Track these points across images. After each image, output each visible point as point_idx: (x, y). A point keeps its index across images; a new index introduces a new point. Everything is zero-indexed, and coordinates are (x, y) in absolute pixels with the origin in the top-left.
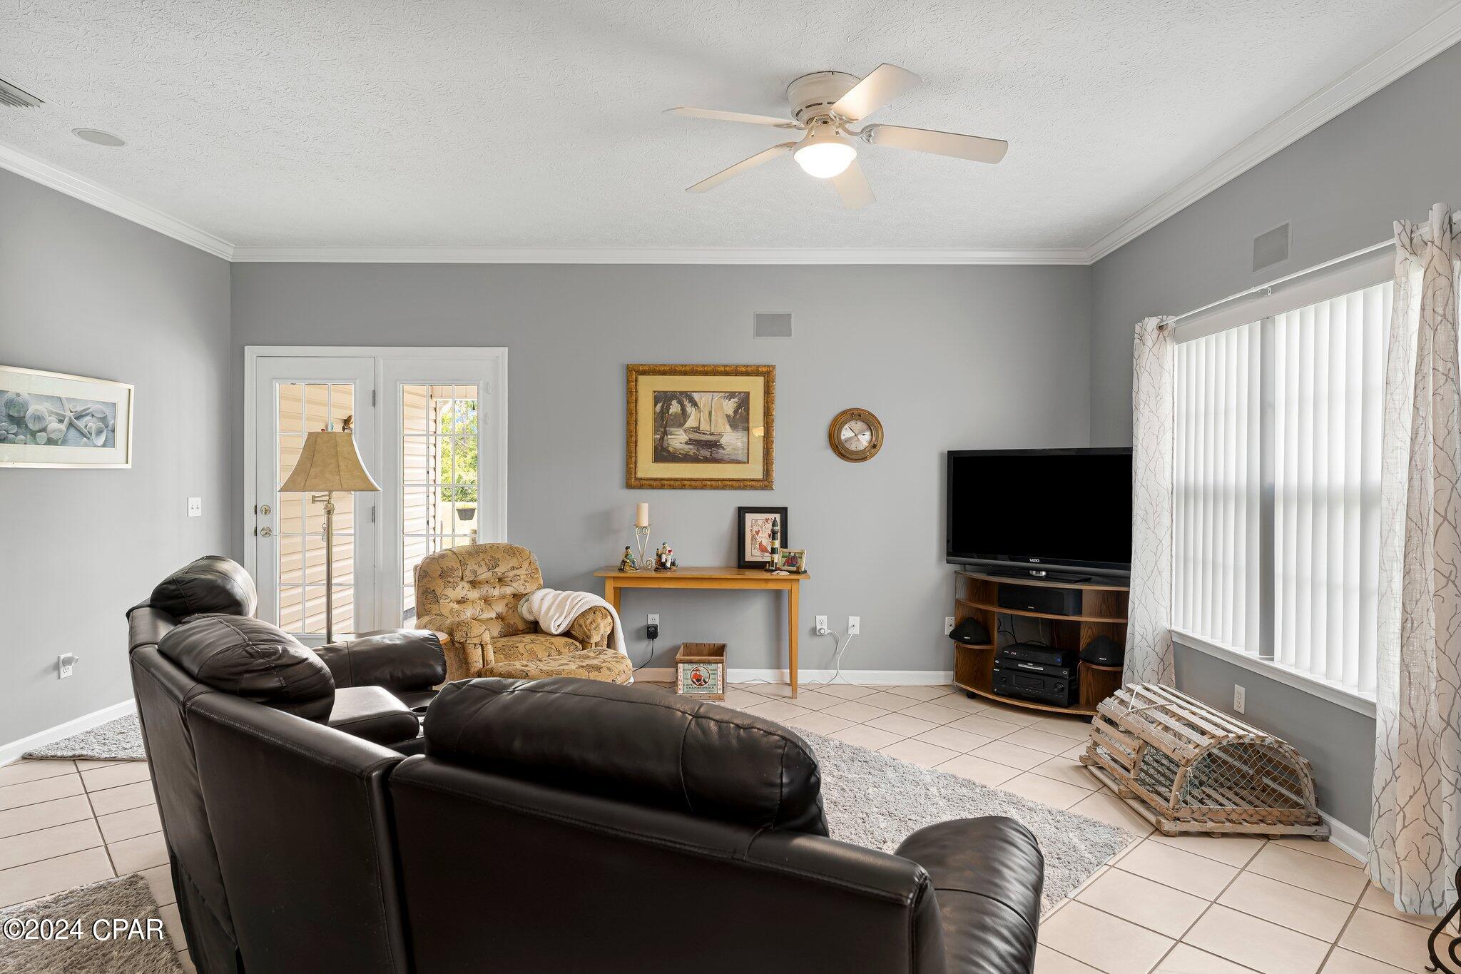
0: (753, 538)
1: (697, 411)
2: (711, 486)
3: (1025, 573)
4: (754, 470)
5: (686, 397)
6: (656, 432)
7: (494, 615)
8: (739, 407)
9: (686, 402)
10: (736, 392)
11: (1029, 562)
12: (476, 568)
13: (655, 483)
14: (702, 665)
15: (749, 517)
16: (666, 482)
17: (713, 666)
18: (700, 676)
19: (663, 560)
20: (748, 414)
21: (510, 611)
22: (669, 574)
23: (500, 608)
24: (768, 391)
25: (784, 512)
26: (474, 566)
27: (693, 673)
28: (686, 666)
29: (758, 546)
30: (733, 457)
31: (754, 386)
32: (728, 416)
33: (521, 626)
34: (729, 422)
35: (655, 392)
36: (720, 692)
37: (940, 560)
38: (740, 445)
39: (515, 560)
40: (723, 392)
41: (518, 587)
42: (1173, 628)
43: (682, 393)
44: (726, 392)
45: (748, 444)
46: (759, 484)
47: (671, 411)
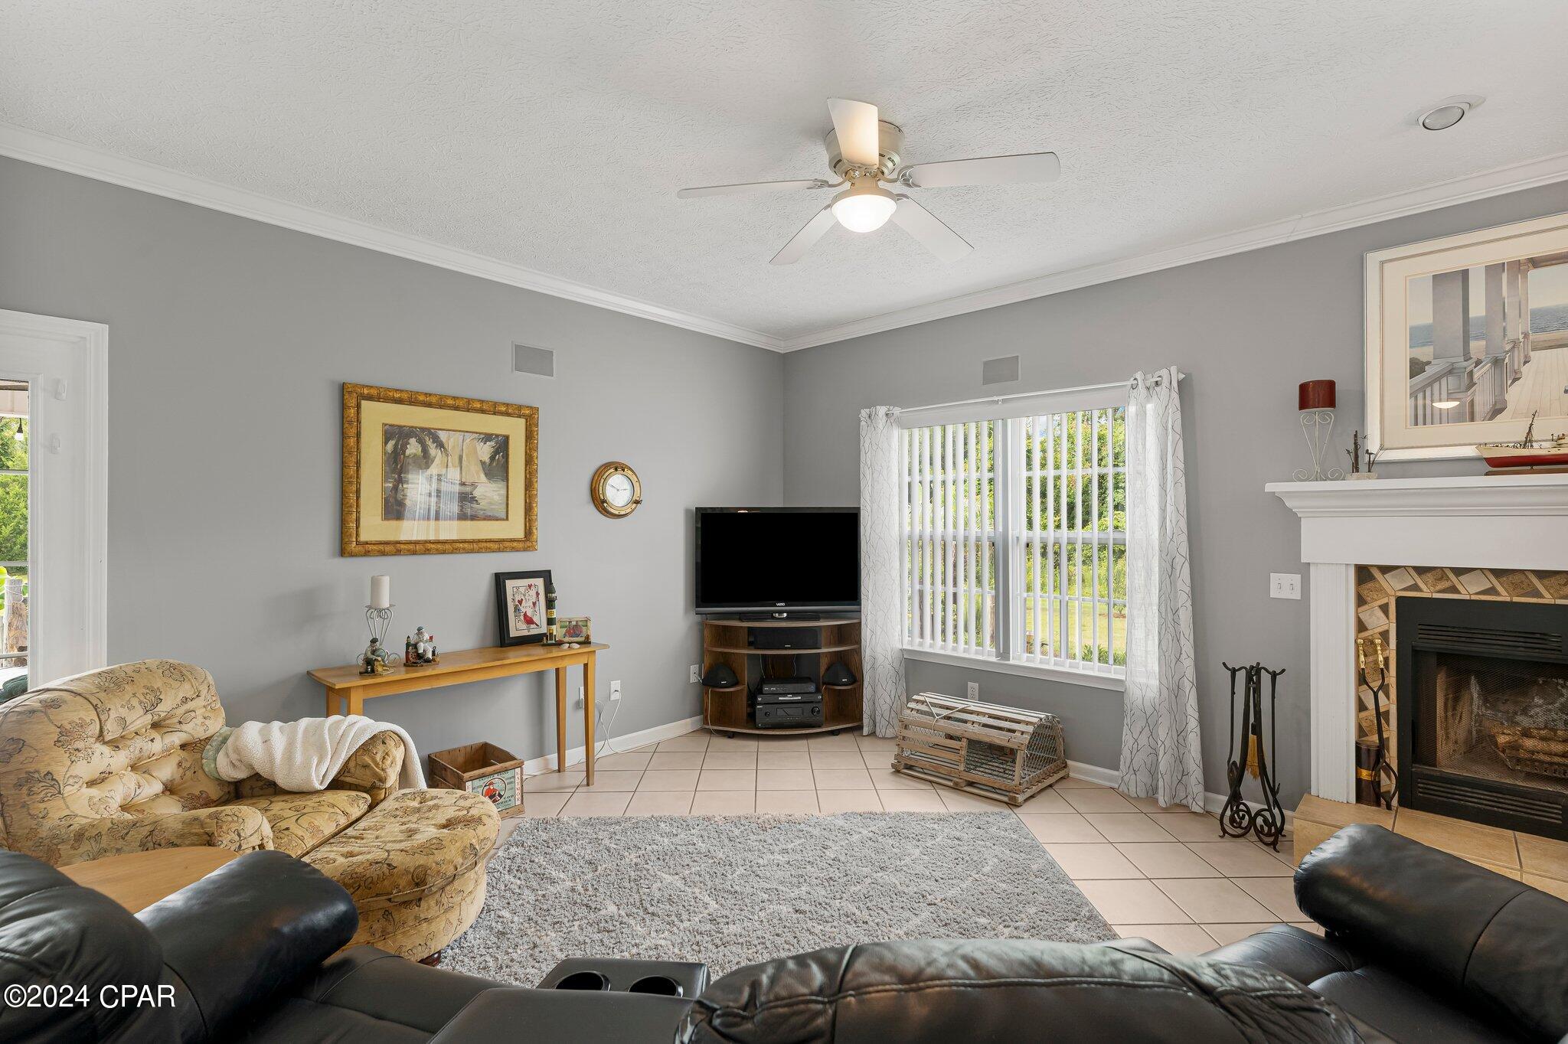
0: (517, 609)
1: (444, 455)
2: (464, 549)
3: (770, 616)
4: (514, 529)
5: (428, 435)
6: (385, 479)
7: (158, 787)
8: (496, 452)
9: (429, 442)
10: (492, 434)
11: (777, 606)
12: (124, 712)
13: (388, 548)
14: (496, 776)
15: (510, 584)
16: (402, 546)
17: (510, 774)
18: (494, 790)
19: (421, 651)
20: (507, 462)
21: (189, 774)
22: (429, 671)
23: (167, 771)
24: (530, 436)
25: (548, 574)
26: (120, 710)
27: (485, 790)
28: (477, 783)
29: (522, 618)
30: (489, 513)
31: (514, 429)
32: (483, 463)
33: (214, 792)
34: (484, 469)
35: (386, 425)
36: (518, 803)
37: (686, 611)
38: (496, 498)
39: (187, 686)
40: (477, 433)
41: (195, 729)
42: (904, 647)
43: (423, 429)
44: (480, 433)
45: (507, 497)
46: (521, 545)
47: (408, 452)
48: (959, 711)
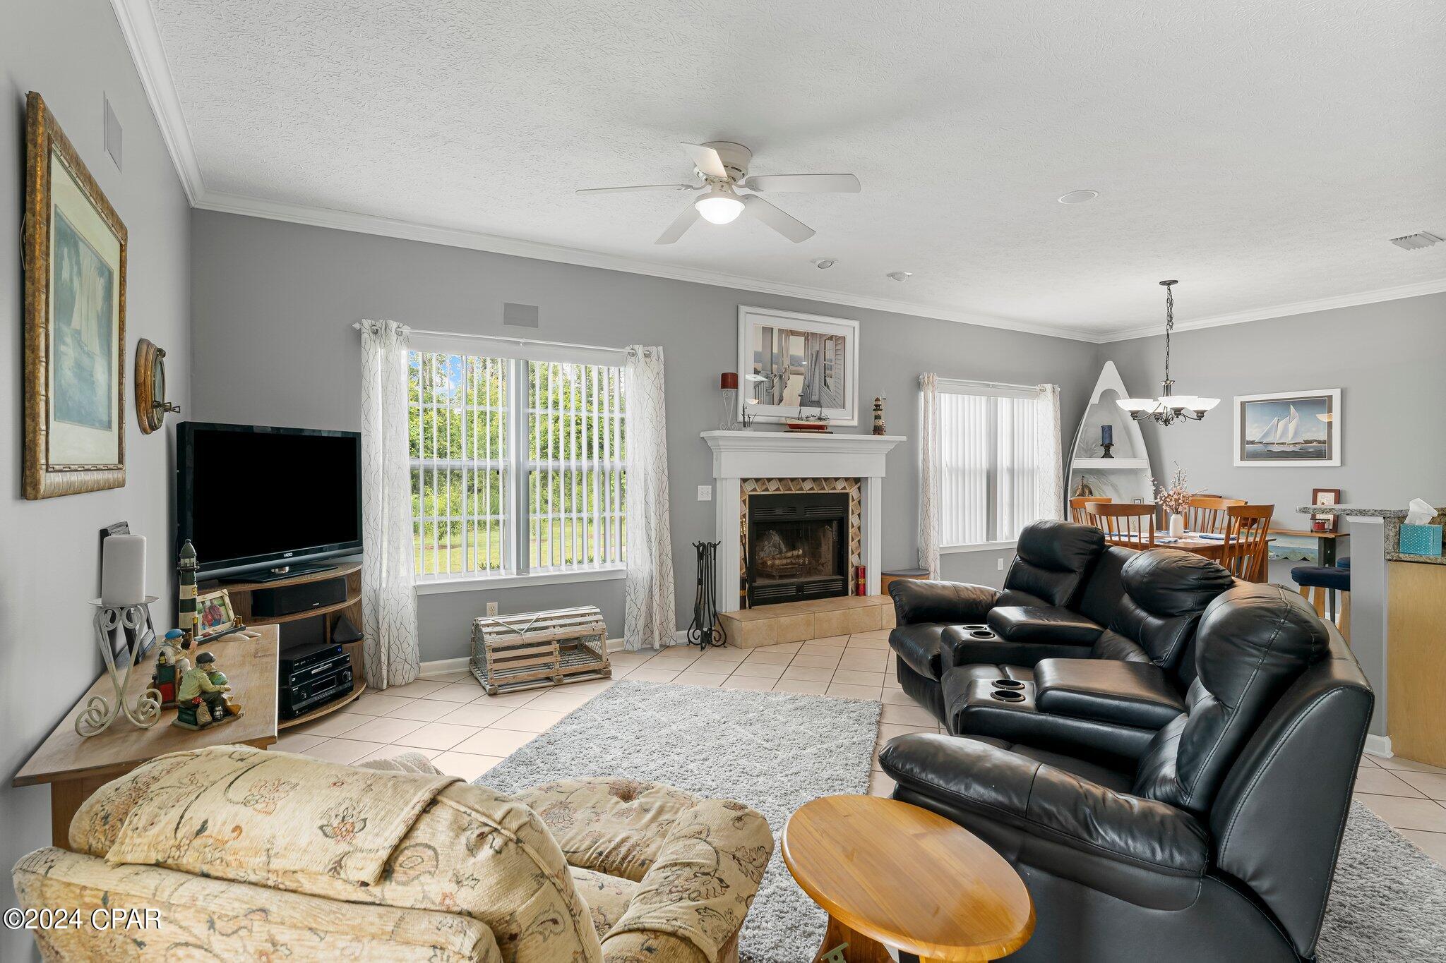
48: (535, 621)
